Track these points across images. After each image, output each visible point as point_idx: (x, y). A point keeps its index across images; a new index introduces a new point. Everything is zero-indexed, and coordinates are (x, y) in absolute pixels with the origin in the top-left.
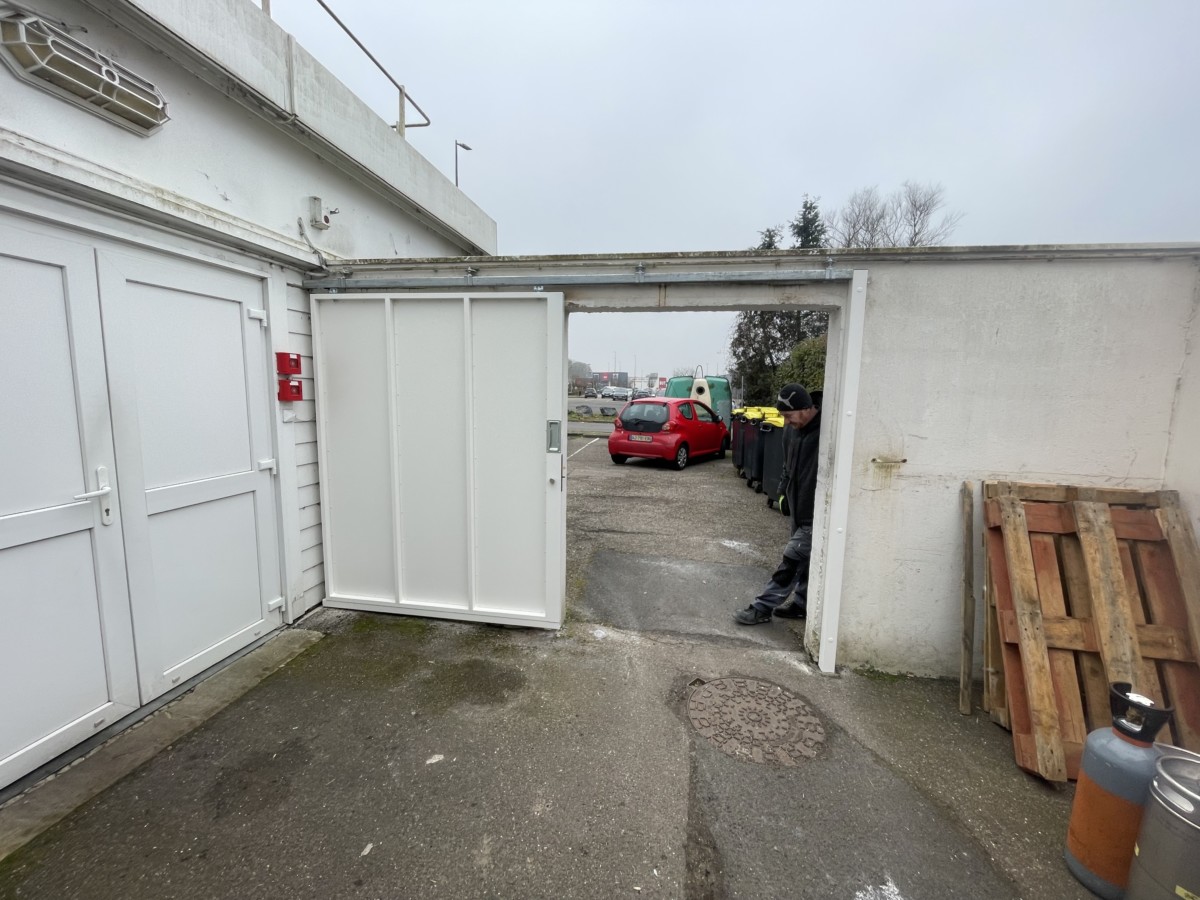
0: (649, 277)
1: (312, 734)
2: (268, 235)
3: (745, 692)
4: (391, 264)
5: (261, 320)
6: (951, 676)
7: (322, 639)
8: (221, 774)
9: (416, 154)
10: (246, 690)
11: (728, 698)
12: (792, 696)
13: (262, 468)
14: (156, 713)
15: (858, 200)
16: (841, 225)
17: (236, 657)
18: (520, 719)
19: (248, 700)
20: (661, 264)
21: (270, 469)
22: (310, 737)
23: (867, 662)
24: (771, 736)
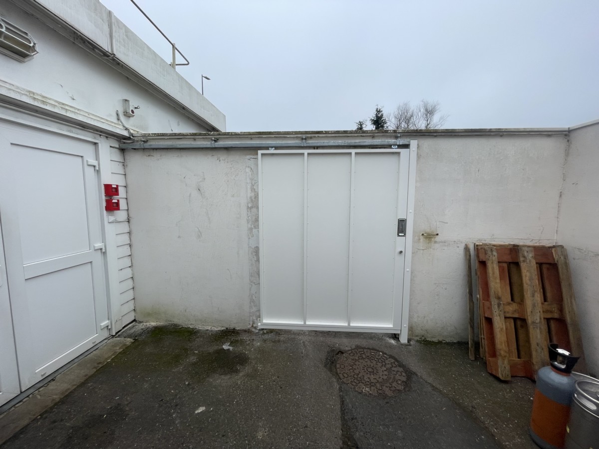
0: (309, 143)
1: (127, 400)
2: (99, 119)
3: (364, 356)
4: (170, 136)
5: (94, 166)
6: (463, 340)
7: (133, 343)
8: (71, 431)
9: (182, 78)
10: (87, 377)
11: (356, 360)
12: (388, 357)
13: (96, 248)
14: (30, 396)
15: (401, 108)
16: (393, 120)
17: (81, 357)
18: (247, 382)
19: (88, 383)
20: (315, 137)
21: (101, 249)
22: (126, 403)
23: (423, 336)
24: (380, 380)
